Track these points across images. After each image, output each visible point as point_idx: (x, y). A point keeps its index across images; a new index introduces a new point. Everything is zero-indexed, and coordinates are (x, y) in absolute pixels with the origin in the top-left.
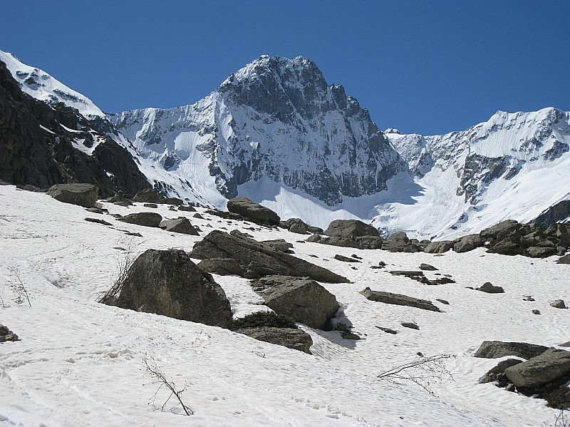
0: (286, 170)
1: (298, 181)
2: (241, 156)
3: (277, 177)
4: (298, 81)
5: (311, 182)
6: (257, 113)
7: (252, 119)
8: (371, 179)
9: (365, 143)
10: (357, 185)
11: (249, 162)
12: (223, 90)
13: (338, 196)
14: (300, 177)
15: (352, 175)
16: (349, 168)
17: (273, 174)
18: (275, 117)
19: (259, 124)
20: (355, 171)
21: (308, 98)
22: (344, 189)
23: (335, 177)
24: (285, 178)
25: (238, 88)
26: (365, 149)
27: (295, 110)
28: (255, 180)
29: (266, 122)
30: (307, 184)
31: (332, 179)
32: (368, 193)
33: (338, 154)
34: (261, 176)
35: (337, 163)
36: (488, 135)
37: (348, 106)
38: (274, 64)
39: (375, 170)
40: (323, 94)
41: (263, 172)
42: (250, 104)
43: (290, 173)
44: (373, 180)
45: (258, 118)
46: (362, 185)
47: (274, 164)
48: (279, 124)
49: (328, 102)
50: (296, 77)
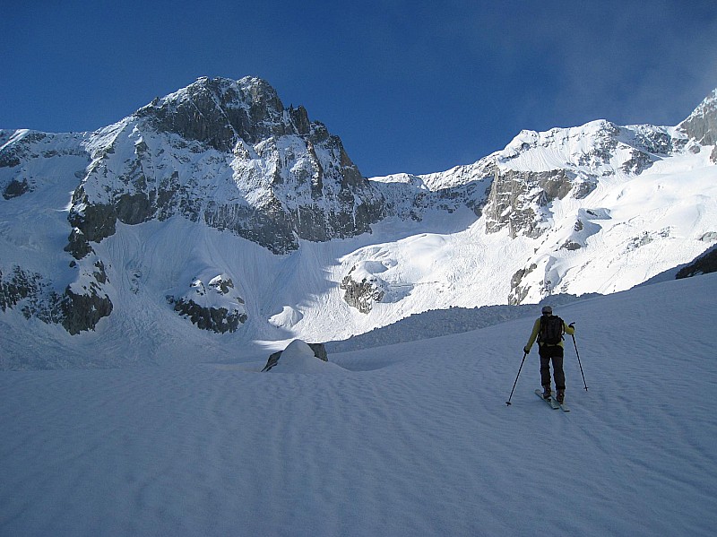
0: (212, 203)
1: (228, 219)
2: (141, 183)
3: (196, 215)
4: (243, 101)
5: (248, 220)
6: (182, 140)
7: (175, 146)
8: (345, 217)
9: (335, 171)
10: (322, 223)
11: (152, 194)
12: (141, 115)
13: (291, 239)
14: (232, 213)
15: (316, 208)
16: (310, 202)
17: (191, 210)
18: (209, 144)
19: (185, 152)
20: (321, 205)
21: (255, 119)
22: (301, 228)
23: (286, 210)
24: (208, 215)
25: (161, 113)
26: (335, 178)
27: (236, 135)
28: (160, 219)
29: (195, 150)
30: (242, 223)
31: (282, 213)
32: (342, 237)
33: (295, 183)
34: (170, 215)
35: (292, 193)
36: (519, 154)
37: (312, 132)
38: (213, 86)
39: (352, 204)
40: (276, 116)
41: (175, 209)
42: (176, 131)
43: (216, 209)
44: (349, 218)
45: (183, 146)
46: (331, 224)
47: (194, 198)
48: (213, 152)
49: (283, 125)
50: (241, 98)
